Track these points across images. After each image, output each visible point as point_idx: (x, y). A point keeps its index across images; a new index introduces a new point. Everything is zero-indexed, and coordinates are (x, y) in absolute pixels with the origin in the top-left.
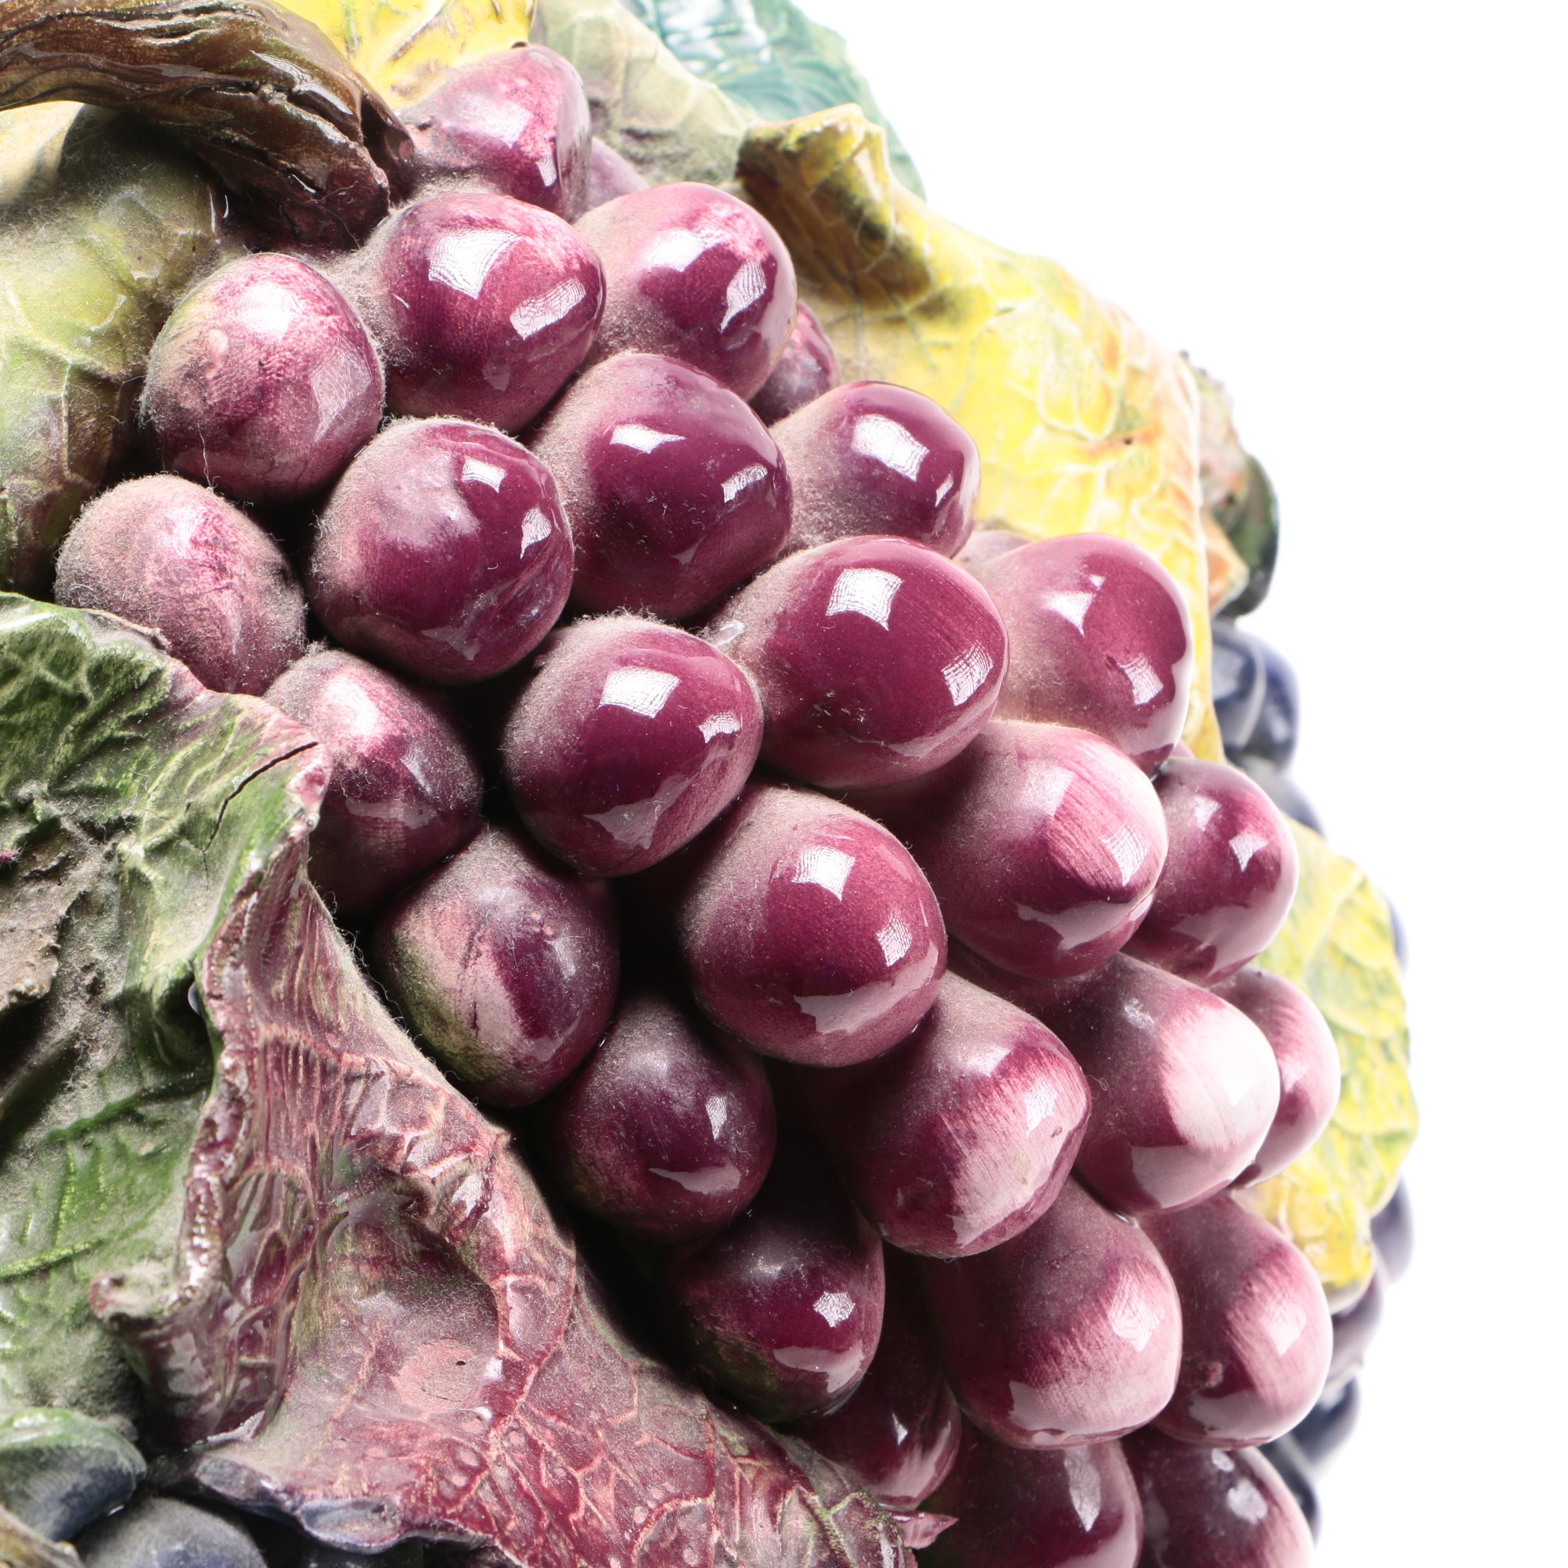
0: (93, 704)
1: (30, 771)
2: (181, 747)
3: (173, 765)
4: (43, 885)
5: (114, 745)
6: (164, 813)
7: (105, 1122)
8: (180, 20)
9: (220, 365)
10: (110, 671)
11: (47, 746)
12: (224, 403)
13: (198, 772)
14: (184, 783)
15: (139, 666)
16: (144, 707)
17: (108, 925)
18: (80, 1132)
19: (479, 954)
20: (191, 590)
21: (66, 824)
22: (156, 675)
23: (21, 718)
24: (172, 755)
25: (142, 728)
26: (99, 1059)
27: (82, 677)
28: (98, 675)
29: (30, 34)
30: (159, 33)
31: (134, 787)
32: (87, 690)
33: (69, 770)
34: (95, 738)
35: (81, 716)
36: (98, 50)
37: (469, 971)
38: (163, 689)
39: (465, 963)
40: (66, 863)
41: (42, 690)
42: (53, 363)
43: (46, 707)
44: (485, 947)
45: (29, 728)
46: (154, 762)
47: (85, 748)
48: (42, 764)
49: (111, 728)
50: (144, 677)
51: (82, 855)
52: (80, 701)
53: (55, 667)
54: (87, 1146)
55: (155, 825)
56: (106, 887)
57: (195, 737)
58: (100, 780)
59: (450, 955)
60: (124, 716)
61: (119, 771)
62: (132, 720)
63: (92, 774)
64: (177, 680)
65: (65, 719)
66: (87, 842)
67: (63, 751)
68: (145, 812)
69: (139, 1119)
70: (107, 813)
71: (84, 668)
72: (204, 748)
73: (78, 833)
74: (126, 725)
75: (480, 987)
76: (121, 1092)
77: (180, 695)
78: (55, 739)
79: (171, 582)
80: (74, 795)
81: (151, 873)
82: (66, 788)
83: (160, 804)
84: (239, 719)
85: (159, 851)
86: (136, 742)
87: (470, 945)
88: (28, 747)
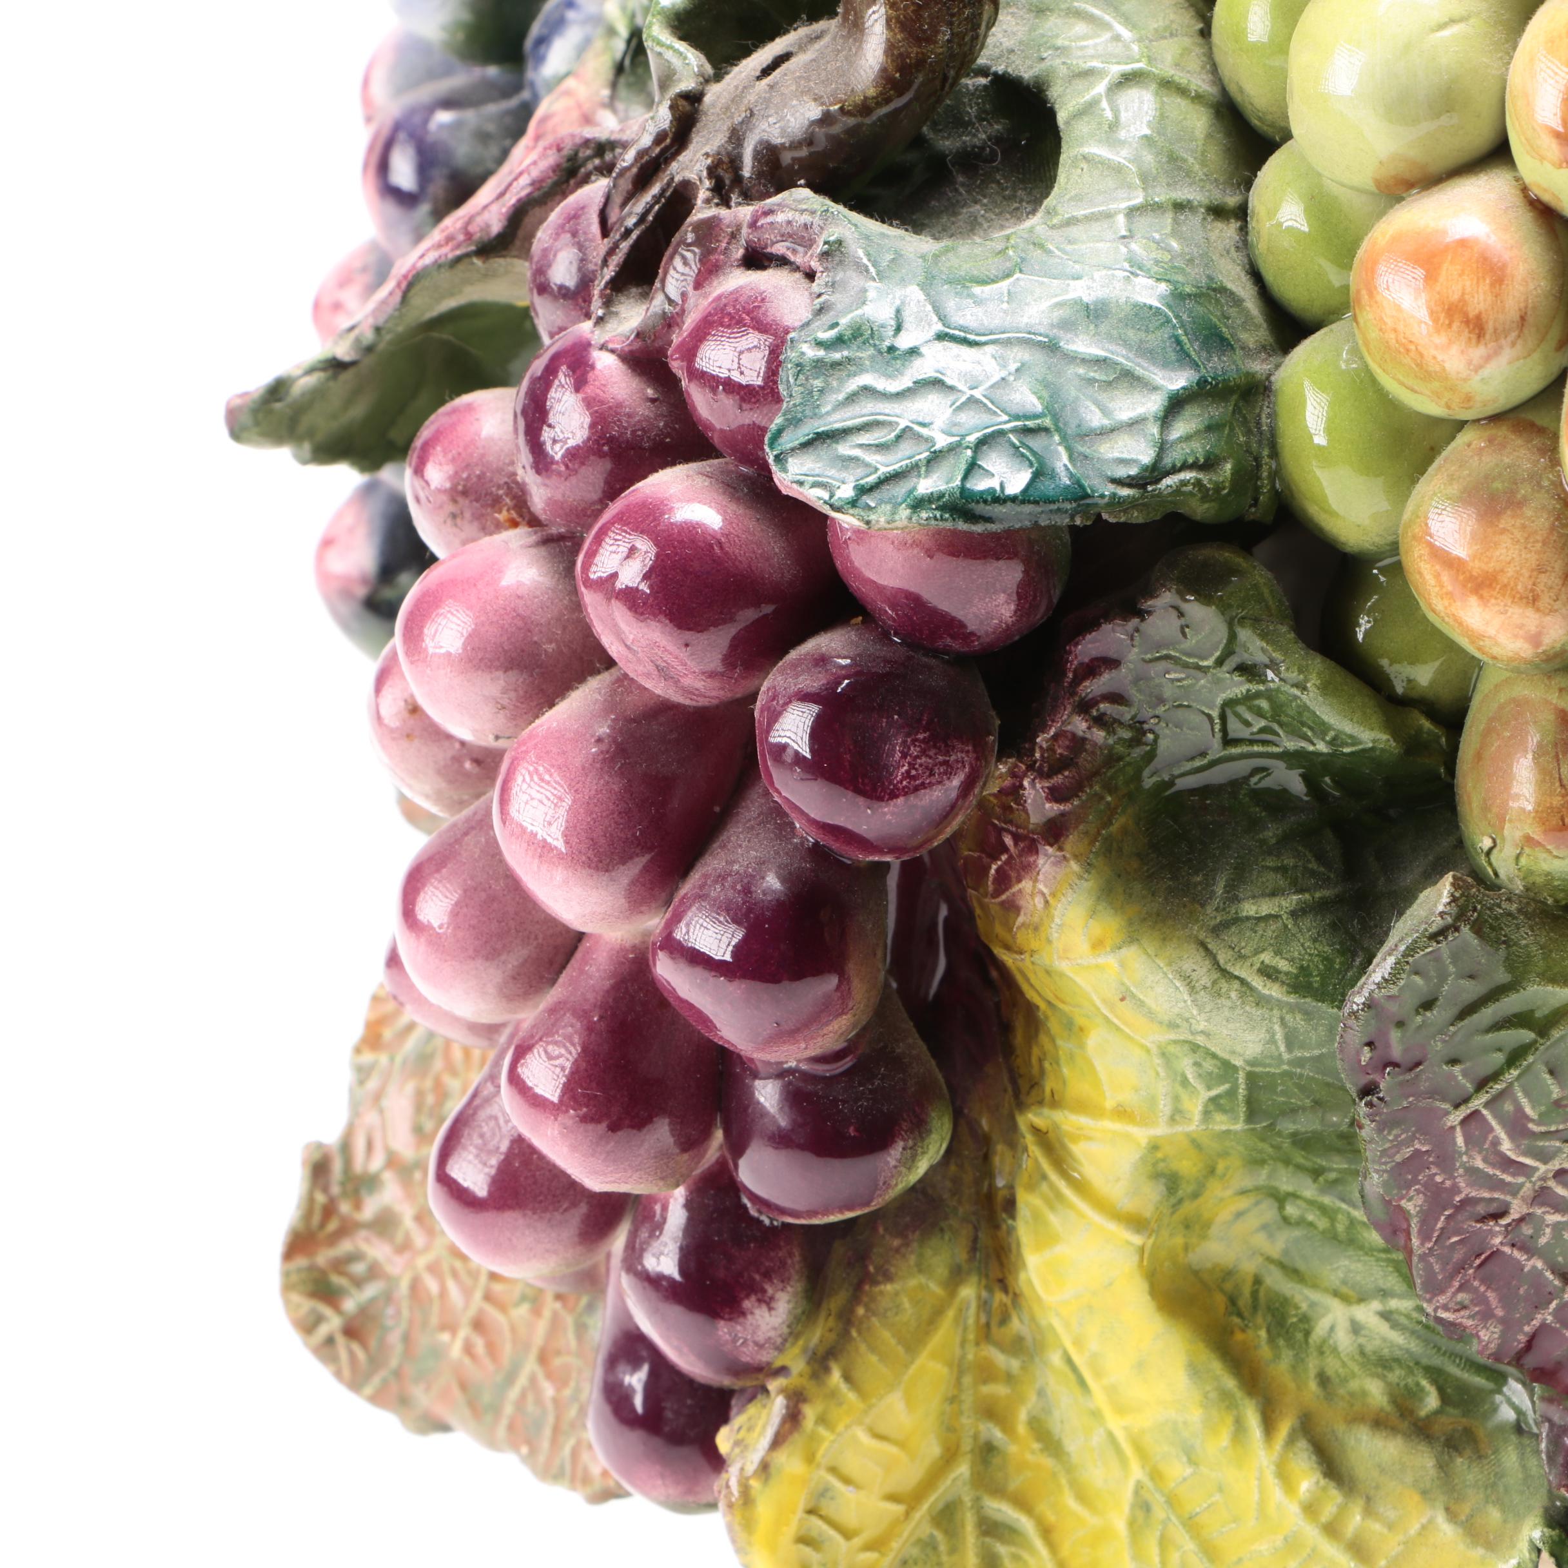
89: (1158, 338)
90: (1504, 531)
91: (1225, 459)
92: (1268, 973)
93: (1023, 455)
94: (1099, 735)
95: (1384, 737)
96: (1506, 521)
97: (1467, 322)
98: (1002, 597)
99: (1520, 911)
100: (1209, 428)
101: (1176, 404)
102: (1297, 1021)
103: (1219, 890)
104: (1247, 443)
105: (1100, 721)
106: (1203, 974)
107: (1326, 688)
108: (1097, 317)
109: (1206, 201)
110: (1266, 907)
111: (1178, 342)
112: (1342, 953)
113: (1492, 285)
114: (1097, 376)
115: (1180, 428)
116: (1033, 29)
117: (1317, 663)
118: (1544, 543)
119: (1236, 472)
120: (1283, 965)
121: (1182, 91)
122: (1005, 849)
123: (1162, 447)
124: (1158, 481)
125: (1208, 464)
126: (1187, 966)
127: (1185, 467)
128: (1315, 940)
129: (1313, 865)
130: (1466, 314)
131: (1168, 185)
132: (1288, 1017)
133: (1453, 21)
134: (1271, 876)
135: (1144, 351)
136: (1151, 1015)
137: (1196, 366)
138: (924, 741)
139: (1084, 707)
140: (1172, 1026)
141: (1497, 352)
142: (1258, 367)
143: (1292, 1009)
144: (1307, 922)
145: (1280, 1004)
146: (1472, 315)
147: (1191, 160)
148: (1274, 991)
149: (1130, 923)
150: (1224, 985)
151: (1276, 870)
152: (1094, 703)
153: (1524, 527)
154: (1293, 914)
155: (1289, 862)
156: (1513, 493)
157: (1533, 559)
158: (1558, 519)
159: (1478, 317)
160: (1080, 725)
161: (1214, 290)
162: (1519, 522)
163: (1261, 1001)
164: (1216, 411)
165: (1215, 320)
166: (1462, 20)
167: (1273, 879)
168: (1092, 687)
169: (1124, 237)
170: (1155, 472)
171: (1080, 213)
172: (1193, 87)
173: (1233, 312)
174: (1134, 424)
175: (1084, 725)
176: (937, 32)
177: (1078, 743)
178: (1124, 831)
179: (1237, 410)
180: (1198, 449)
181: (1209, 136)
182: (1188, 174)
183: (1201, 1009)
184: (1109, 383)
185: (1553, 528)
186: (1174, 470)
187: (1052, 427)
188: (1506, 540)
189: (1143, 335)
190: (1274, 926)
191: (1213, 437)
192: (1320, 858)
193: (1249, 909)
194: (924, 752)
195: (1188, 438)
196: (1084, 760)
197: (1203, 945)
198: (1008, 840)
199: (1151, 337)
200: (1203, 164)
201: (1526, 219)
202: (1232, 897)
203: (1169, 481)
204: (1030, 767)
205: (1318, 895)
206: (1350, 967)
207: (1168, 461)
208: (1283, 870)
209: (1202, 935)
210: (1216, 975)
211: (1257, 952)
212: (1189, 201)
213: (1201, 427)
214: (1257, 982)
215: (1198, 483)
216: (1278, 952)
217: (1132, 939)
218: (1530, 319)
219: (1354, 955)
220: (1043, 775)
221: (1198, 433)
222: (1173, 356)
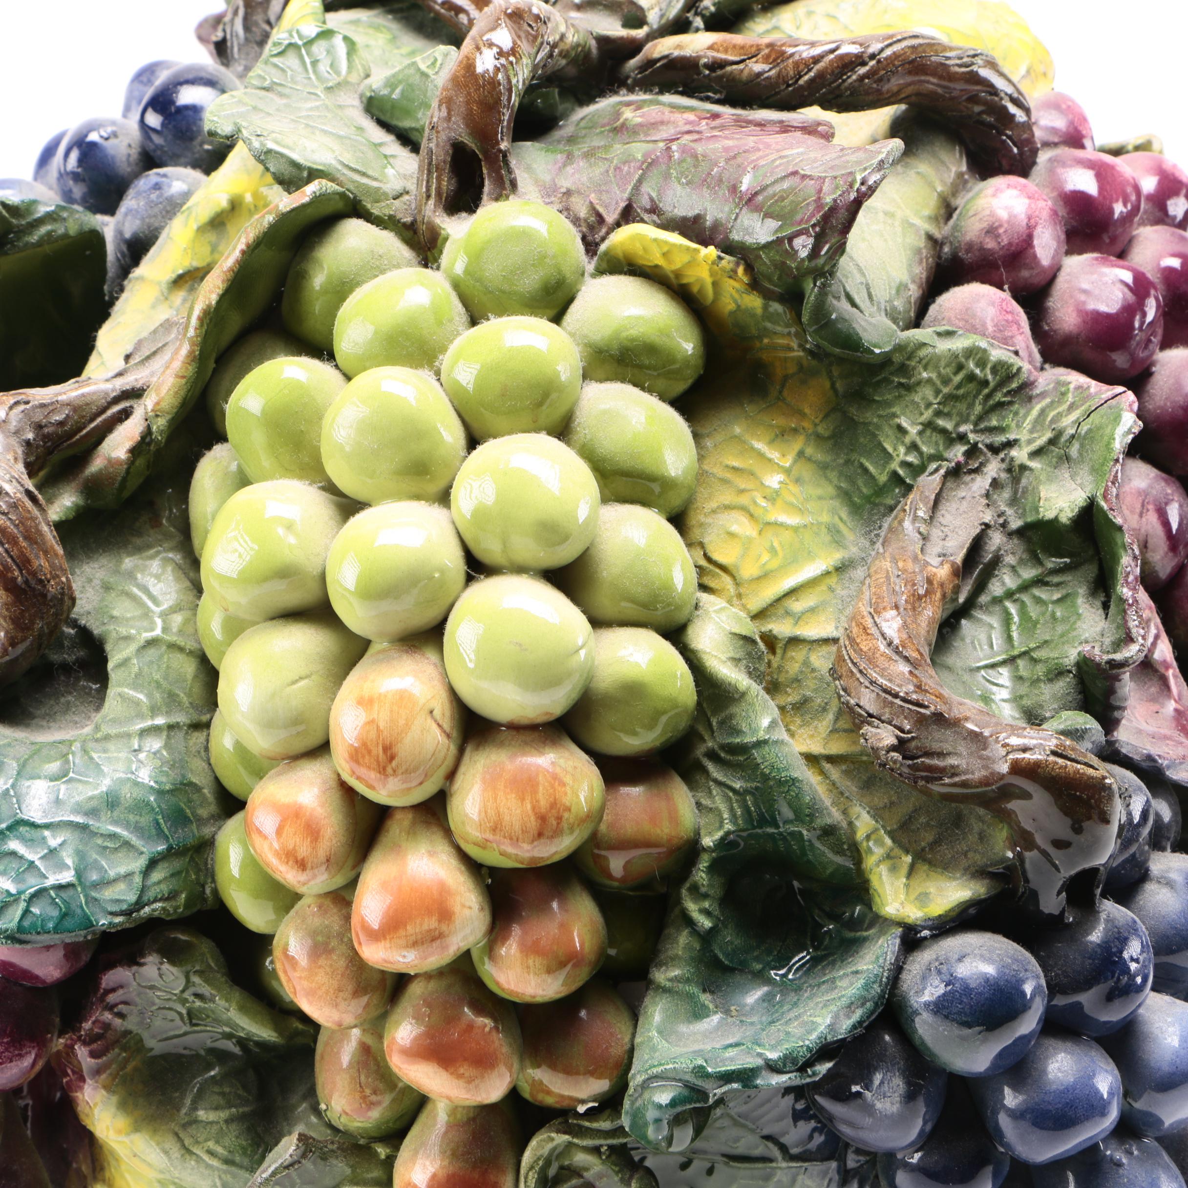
0: (992, 385)
1: (965, 420)
2: (1037, 403)
3: (1035, 412)
4: (973, 476)
5: (1000, 405)
6: (1035, 435)
7: (1024, 588)
8: (965, 60)
9: (1006, 225)
10: (999, 368)
11: (971, 406)
12: (1010, 244)
13: (1052, 414)
14: (1044, 420)
15: (1012, 365)
16: (1014, 385)
17: (1006, 494)
18: (1009, 595)
19: (1148, 510)
20: (1010, 334)
21: (980, 445)
22: (1019, 369)
23: (961, 392)
24: (1031, 409)
25: (1014, 396)
26: (1010, 559)
27: (988, 371)
28: (994, 370)
29: (907, 66)
30: (960, 66)
31: (1013, 425)
32: (990, 377)
33: (980, 418)
34: (991, 402)
35: (986, 391)
36: (934, 74)
37: (1144, 519)
38: (1024, 376)
39: (1141, 515)
40: (982, 465)
41: (971, 377)
42: (918, 230)
43: (971, 386)
44: (1151, 507)
45: (965, 396)
46: (1022, 412)
47: (987, 407)
48: (968, 415)
49: (999, 397)
50: (1015, 370)
51: (988, 461)
52: (986, 383)
53: (977, 365)
54: (1015, 601)
55: (1030, 442)
56: (1004, 476)
57: (1044, 398)
58: (994, 423)
59: (1132, 512)
60: (1005, 391)
61: (1004, 418)
62: (1009, 392)
63: (990, 420)
64: (1030, 372)
65: (979, 392)
66: (989, 454)
67: (978, 409)
68: (1023, 436)
69: (1046, 584)
70: (1000, 439)
71: (989, 366)
72: (1052, 402)
73: (985, 450)
74: (1005, 395)
75: (1149, 527)
76: (1029, 573)
77: (1032, 379)
78: (974, 402)
79: (1001, 331)
80: (982, 431)
81: (1034, 464)
82: (978, 428)
83: (1031, 431)
84: (1072, 386)
85: (1037, 454)
86: (1011, 403)
87: (1143, 506)
88: (962, 407)
89: (145, 820)
90: (320, 967)
91: (182, 892)
92: (211, 1153)
93: (57, 904)
94: (118, 1022)
95: (274, 1034)
96: (322, 961)
97: (297, 862)
98: (51, 968)
99: (338, 1148)
100: (172, 875)
101: (152, 864)
102: (228, 1178)
103: (188, 1101)
104: (197, 879)
105: (121, 1015)
106: (176, 1152)
107: (242, 1009)
108: (113, 806)
109: (188, 722)
110: (212, 1116)
111: (158, 824)
112: (251, 1145)
113: (311, 842)
114: (109, 845)
115: (157, 875)
116: (102, 600)
117: (237, 994)
118: (342, 975)
119: (188, 899)
120: (220, 1150)
121: (181, 649)
122: (68, 1075)
123: (143, 890)
124: (138, 911)
125: (171, 897)
126: (167, 1146)
127: (156, 900)
128: (237, 1137)
129: (241, 1092)
130: (296, 858)
131: (167, 712)
132: (223, 1176)
133: (301, 678)
134: (216, 1097)
135: (137, 829)
136: (149, 1165)
137: (166, 838)
138: (7, 1043)
139: (110, 1008)
140: (161, 1172)
141: (314, 877)
142: (207, 831)
143: (225, 1172)
144: (233, 1126)
145: (218, 1169)
146: (299, 858)
147: (182, 695)
148: (215, 1163)
149: (136, 1122)
150: (187, 1157)
151: (219, 1094)
152: (116, 1005)
153: (331, 965)
154: (227, 1121)
155: (227, 1090)
156: (327, 944)
157: (335, 984)
158: (351, 961)
159: (303, 860)
160: (107, 1016)
161: (185, 785)
162: (329, 962)
163: (208, 1166)
164: (177, 864)
165: (183, 805)
166: (307, 677)
167: (218, 1100)
168: (112, 998)
169: (135, 751)
170: (139, 905)
171: (113, 731)
172: (188, 647)
173: (195, 797)
174: (128, 875)
175: (110, 1016)
176: (34, 624)
177: (107, 1026)
178: (136, 1069)
179: (192, 859)
180: (165, 888)
181: (196, 677)
182: (180, 704)
183: (175, 1168)
184: (116, 849)
185: (347, 967)
186: (148, 904)
187: (76, 883)
188: (321, 972)
189: (138, 818)
190: (215, 1127)
191: (174, 881)
192: (244, 1087)
193: (202, 1114)
194: (7, 1050)
195: (159, 882)
196: (110, 1035)
197: (177, 1134)
198: (69, 1071)
199: (142, 819)
200: (189, 695)
201: (336, 796)
202: (194, 1108)
203: (147, 909)
204: (79, 1038)
205: (241, 1110)
206: (256, 1153)
207: (145, 899)
208: (223, 1094)
209: (176, 1129)
210: (183, 1152)
211: (206, 1140)
212: (178, 723)
213: (168, 875)
214: (206, 1157)
215: (164, 909)
216: (217, 1142)
217: (136, 1129)
218: (332, 860)
219: (259, 1146)
220: (85, 1043)
221: (165, 879)
222: (154, 831)
